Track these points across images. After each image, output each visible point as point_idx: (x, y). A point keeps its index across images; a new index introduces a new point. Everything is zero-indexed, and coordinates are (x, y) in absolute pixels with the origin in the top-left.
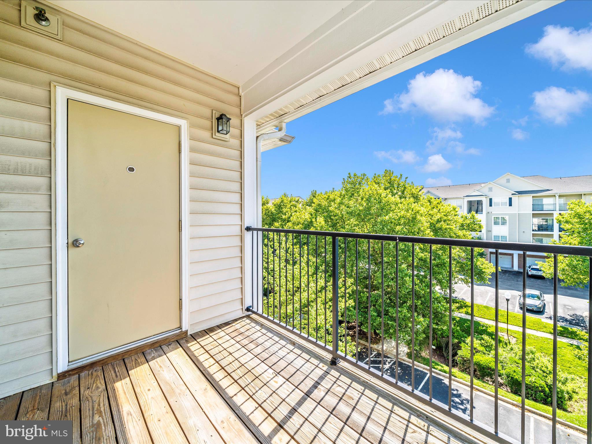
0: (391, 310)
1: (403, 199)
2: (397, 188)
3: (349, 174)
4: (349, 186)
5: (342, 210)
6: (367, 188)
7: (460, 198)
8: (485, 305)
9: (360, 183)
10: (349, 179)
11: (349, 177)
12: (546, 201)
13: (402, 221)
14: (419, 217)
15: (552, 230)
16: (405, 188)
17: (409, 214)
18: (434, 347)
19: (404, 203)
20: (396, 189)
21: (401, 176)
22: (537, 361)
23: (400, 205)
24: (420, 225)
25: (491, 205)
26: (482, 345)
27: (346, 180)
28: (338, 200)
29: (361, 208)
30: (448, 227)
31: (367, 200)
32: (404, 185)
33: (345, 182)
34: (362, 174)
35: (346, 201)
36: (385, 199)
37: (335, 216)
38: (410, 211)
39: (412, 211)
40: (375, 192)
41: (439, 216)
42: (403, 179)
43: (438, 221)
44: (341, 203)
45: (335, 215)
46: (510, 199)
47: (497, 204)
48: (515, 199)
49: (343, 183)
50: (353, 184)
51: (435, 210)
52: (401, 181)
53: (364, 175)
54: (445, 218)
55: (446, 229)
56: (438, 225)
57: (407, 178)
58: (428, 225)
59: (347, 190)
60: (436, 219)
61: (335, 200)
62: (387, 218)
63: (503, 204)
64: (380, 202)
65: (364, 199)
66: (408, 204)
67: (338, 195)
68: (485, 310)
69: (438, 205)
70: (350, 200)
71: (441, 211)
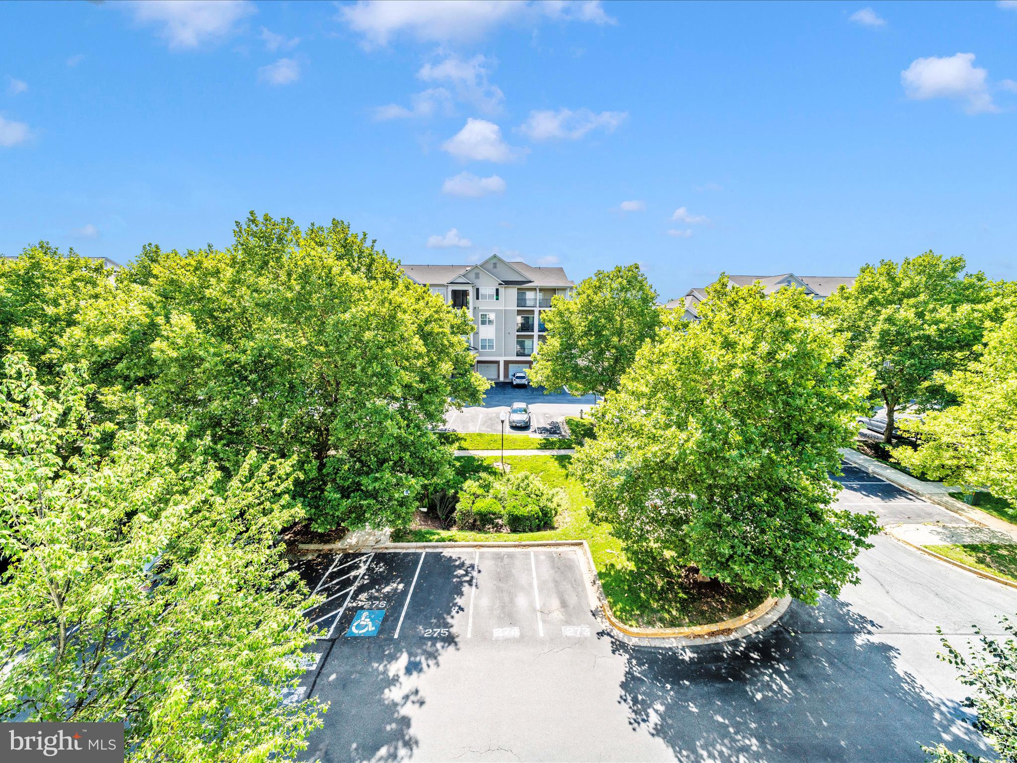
0: (364, 480)
1: (373, 282)
2: (359, 258)
3: (252, 213)
4: (253, 242)
5: (242, 297)
6: (299, 253)
7: (442, 285)
8: (477, 432)
9: (280, 240)
10: (253, 226)
11: (253, 221)
12: (530, 295)
13: (374, 322)
14: (400, 315)
15: (532, 331)
16: (373, 260)
17: (384, 310)
18: (425, 510)
19: (376, 288)
20: (356, 259)
21: (365, 235)
22: (531, 486)
23: (367, 292)
24: (403, 328)
25: (478, 298)
26: (480, 486)
27: (244, 227)
28: (229, 273)
29: (289, 295)
30: (441, 330)
31: (301, 278)
32: (370, 255)
33: (244, 232)
34: (283, 219)
35: (249, 276)
36: (340, 279)
37: (224, 311)
38: (387, 305)
39: (390, 303)
40: (319, 264)
41: (427, 313)
42: (368, 243)
43: (427, 322)
44: (236, 282)
45: (223, 307)
46: (497, 290)
47: (484, 297)
48: (502, 291)
49: (238, 233)
50: (265, 237)
51: (422, 303)
52: (366, 245)
53: (290, 222)
54: (436, 316)
55: (438, 334)
56: (427, 328)
57: (374, 241)
58: (414, 327)
59: (248, 251)
60: (423, 318)
61: (218, 272)
62: (347, 316)
63: (490, 296)
64: (331, 285)
65: (294, 276)
66: (383, 291)
67: (228, 261)
68: (478, 438)
69: (424, 295)
70: (261, 275)
71: (430, 304)
